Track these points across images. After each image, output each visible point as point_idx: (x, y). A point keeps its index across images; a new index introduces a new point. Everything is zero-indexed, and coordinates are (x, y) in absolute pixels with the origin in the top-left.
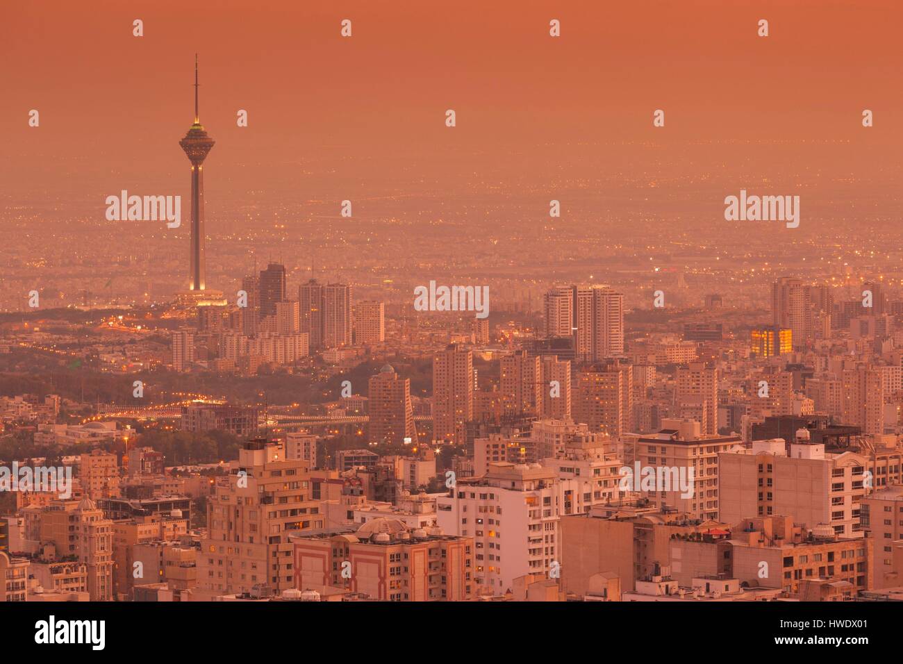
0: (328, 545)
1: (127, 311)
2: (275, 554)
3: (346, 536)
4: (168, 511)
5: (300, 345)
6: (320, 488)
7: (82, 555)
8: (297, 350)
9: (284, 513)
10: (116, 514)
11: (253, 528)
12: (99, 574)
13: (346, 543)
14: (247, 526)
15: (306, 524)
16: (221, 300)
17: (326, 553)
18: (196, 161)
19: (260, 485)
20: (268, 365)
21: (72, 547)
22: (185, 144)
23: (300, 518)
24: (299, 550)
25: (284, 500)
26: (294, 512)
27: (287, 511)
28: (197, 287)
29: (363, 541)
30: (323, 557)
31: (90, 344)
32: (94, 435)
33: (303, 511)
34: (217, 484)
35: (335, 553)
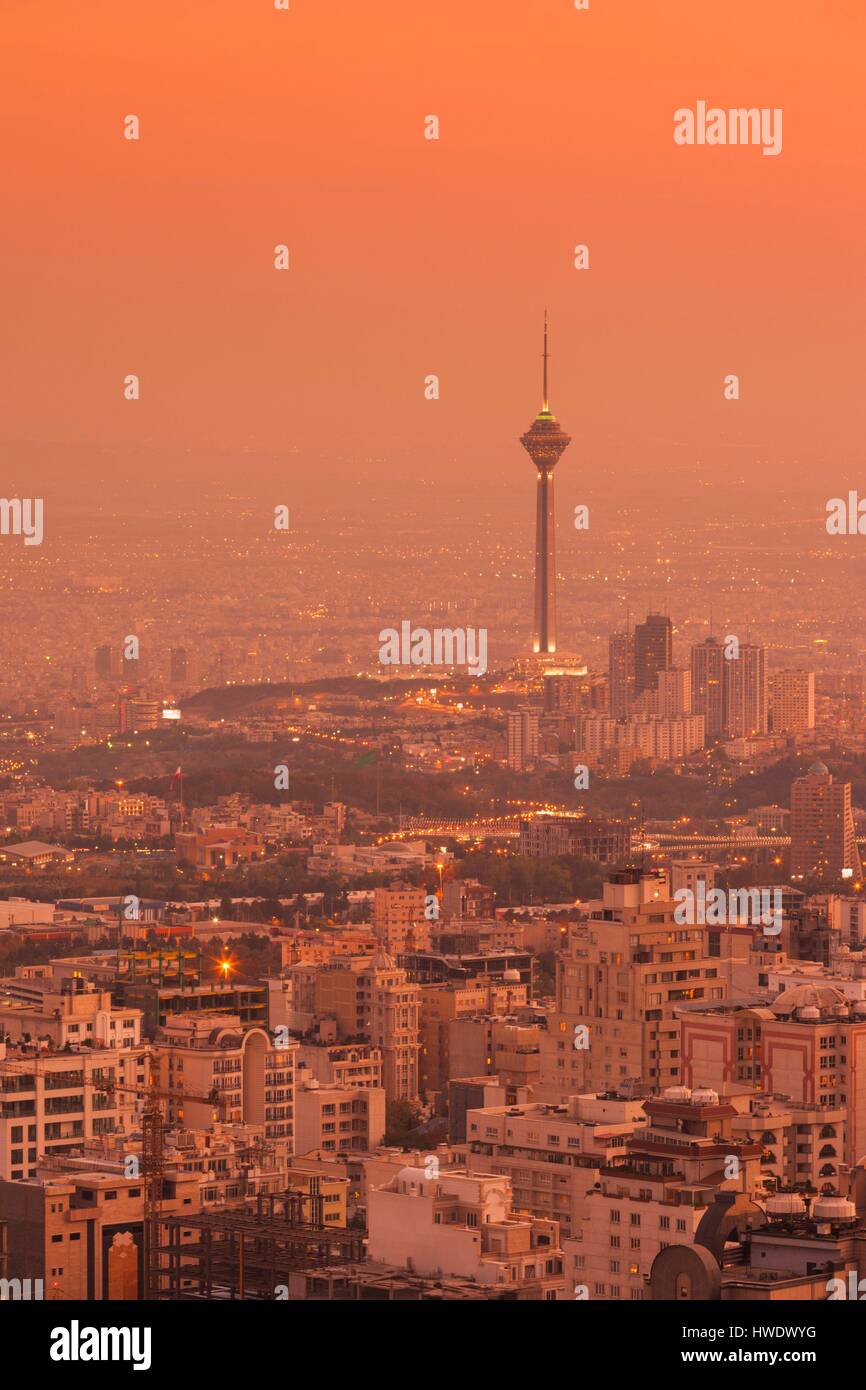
0: (731, 1023)
1: (443, 682)
2: (653, 1035)
3: (756, 1010)
4: (499, 972)
5: (692, 733)
6: (719, 941)
7: (375, 1036)
8: (688, 741)
9: (667, 976)
10: (424, 975)
11: (622, 997)
12: (399, 1062)
13: (757, 1020)
14: (613, 995)
15: (699, 993)
16: (579, 667)
17: (728, 1035)
18: (544, 465)
19: (633, 936)
20: (645, 763)
21: (361, 1023)
22: (528, 442)
23: (691, 984)
24: (688, 1030)
25: (667, 957)
26: (681, 975)
27: (672, 973)
28: (544, 648)
29: (780, 1017)
30: (723, 1040)
31: (389, 730)
32: (393, 861)
33: (695, 973)
34: (570, 933)
35: (740, 1034)
